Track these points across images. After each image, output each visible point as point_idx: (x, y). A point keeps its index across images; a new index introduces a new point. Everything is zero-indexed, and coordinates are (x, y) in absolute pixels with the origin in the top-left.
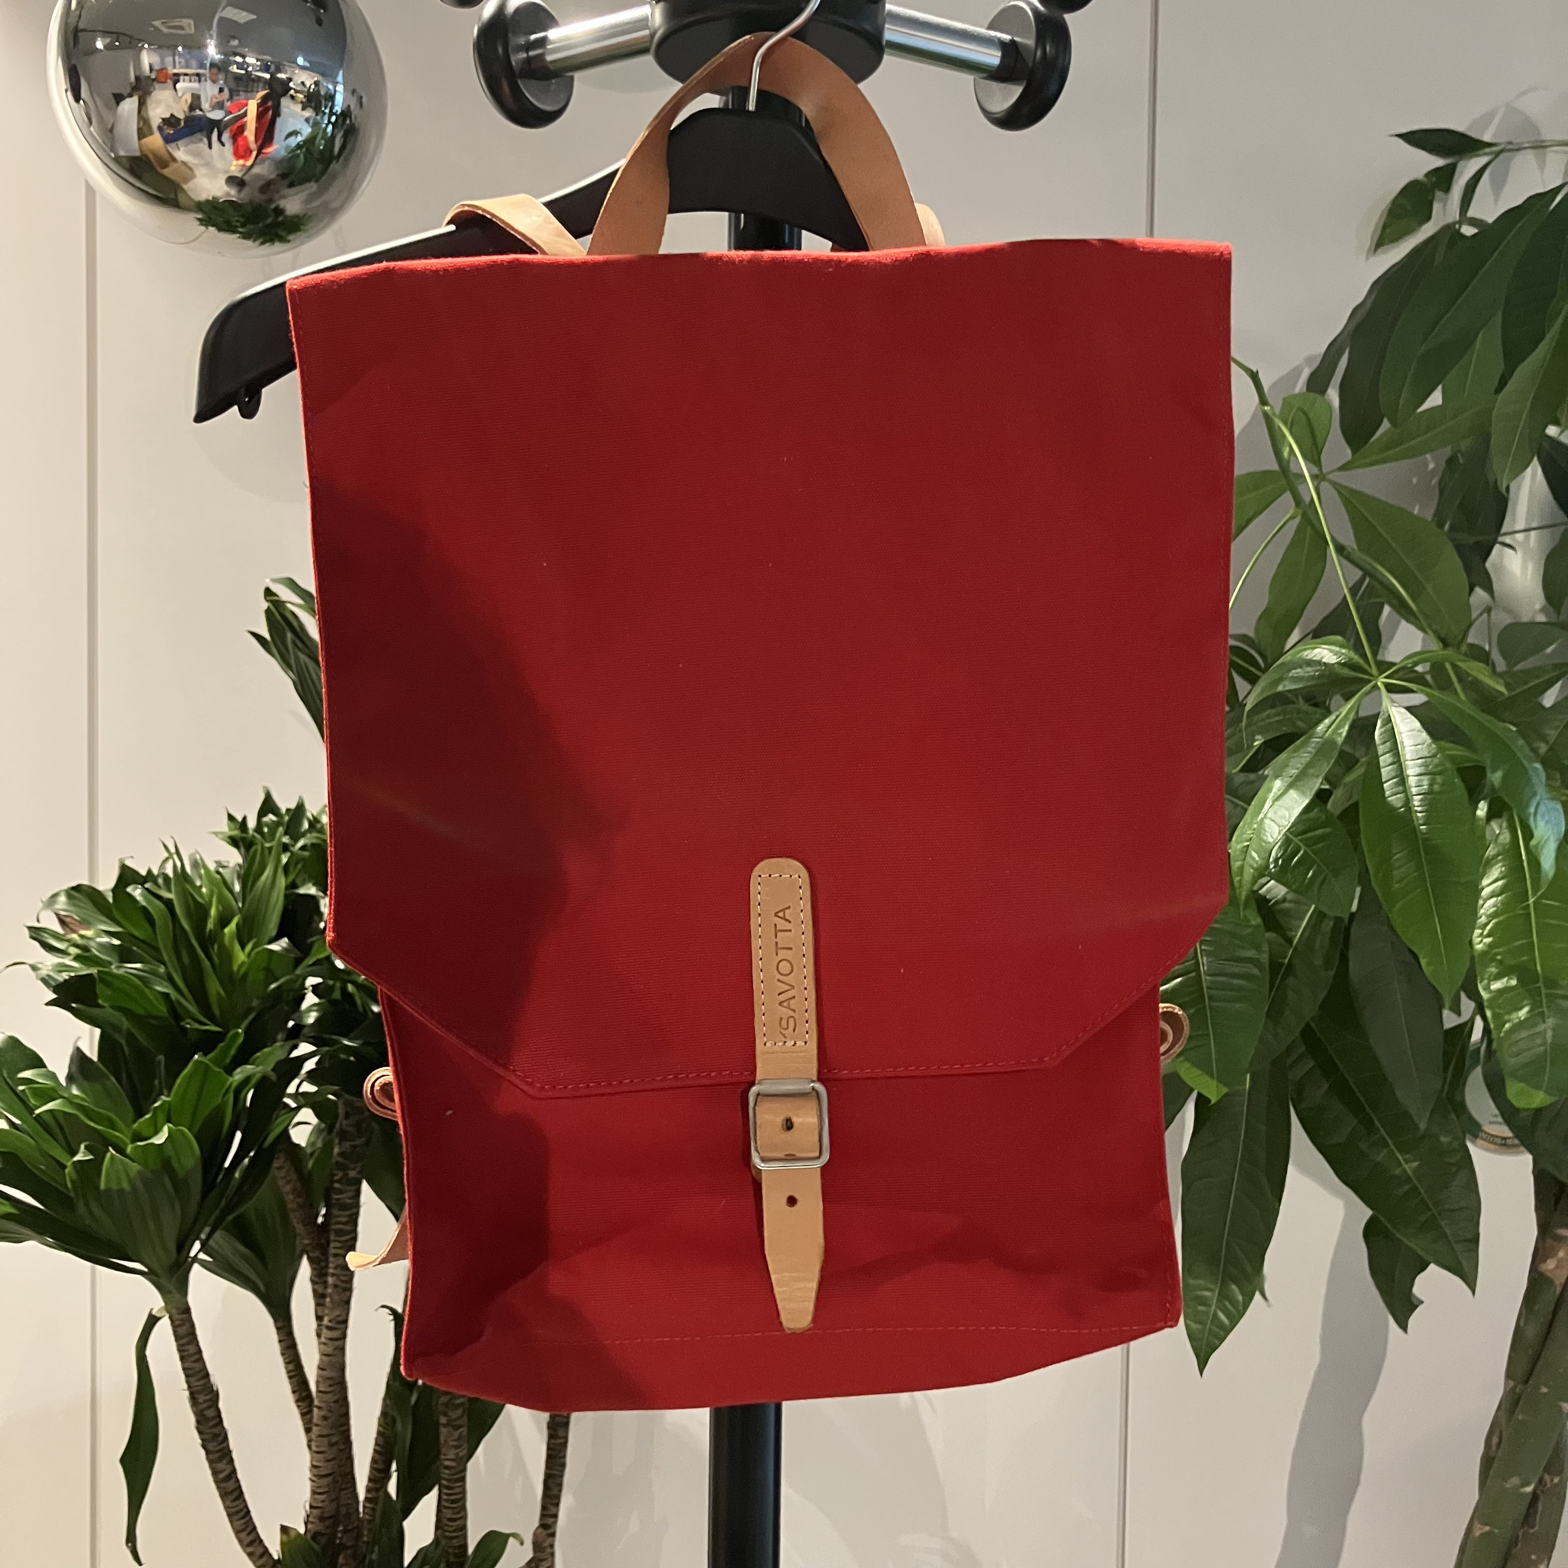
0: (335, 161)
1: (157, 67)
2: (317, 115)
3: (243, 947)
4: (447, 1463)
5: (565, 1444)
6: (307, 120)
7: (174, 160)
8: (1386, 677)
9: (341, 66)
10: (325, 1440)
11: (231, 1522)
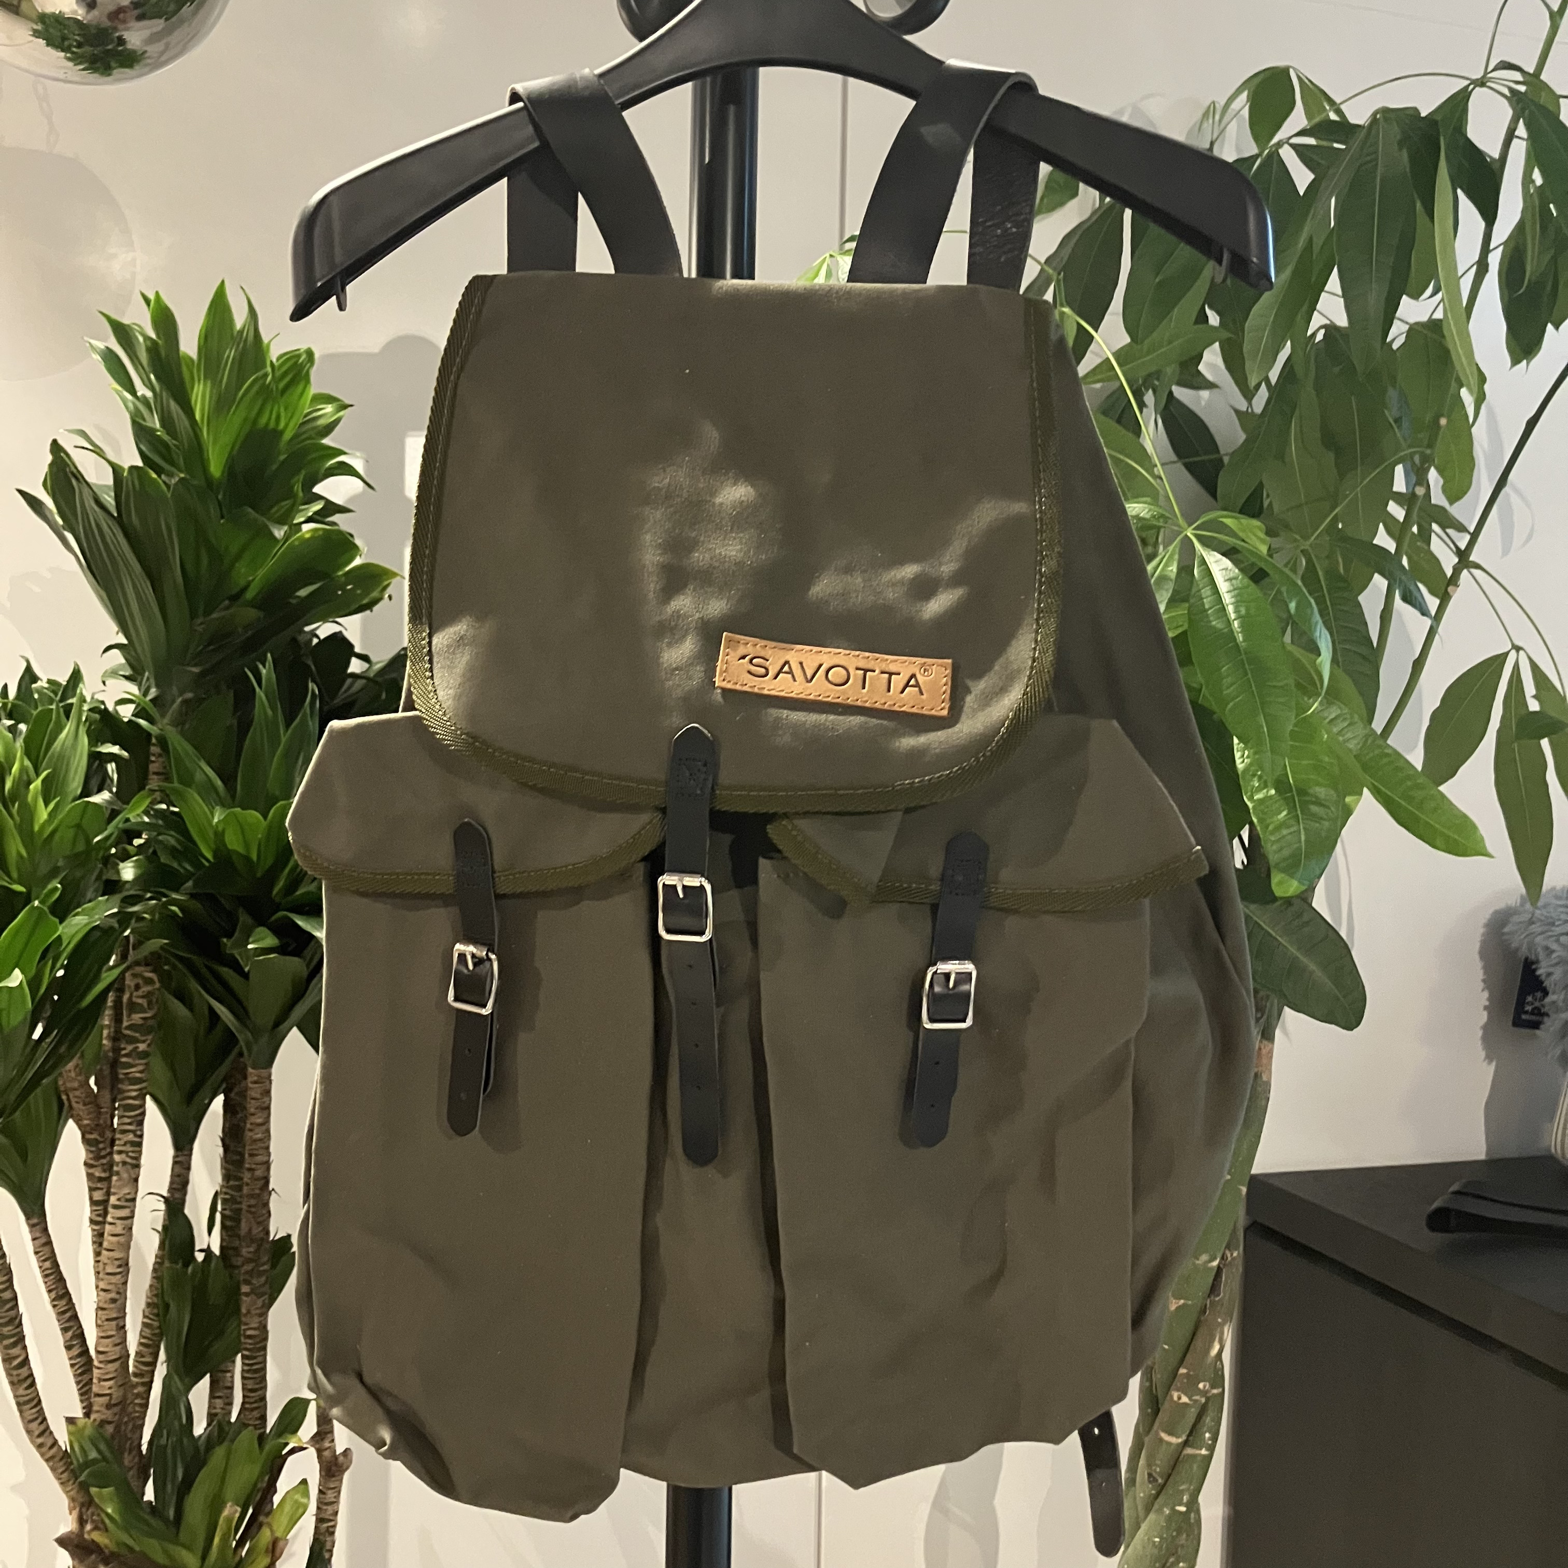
3: (46, 805)
4: (249, 1333)
8: (1194, 529)
10: (114, 1323)
11: (21, 1412)
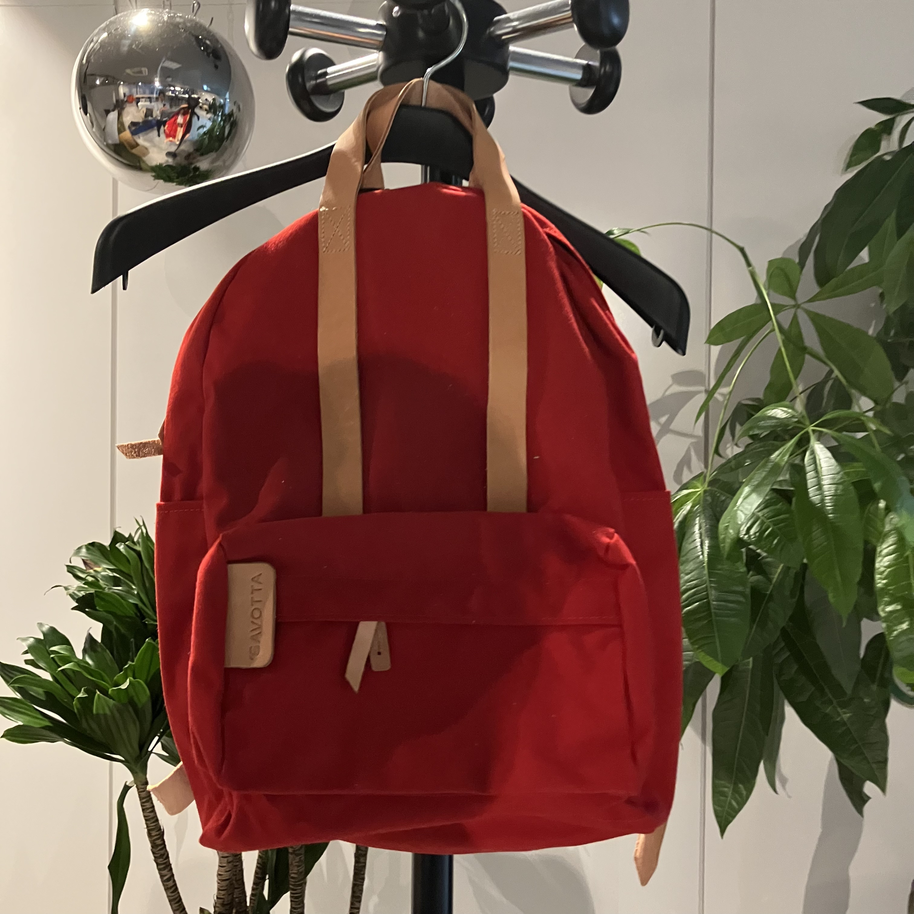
0: (225, 141)
1: (127, 94)
2: (215, 116)
4: (292, 875)
5: (364, 866)
6: (209, 119)
7: (137, 145)
8: (814, 426)
9: (227, 90)
10: (226, 859)
11: (171, 904)
